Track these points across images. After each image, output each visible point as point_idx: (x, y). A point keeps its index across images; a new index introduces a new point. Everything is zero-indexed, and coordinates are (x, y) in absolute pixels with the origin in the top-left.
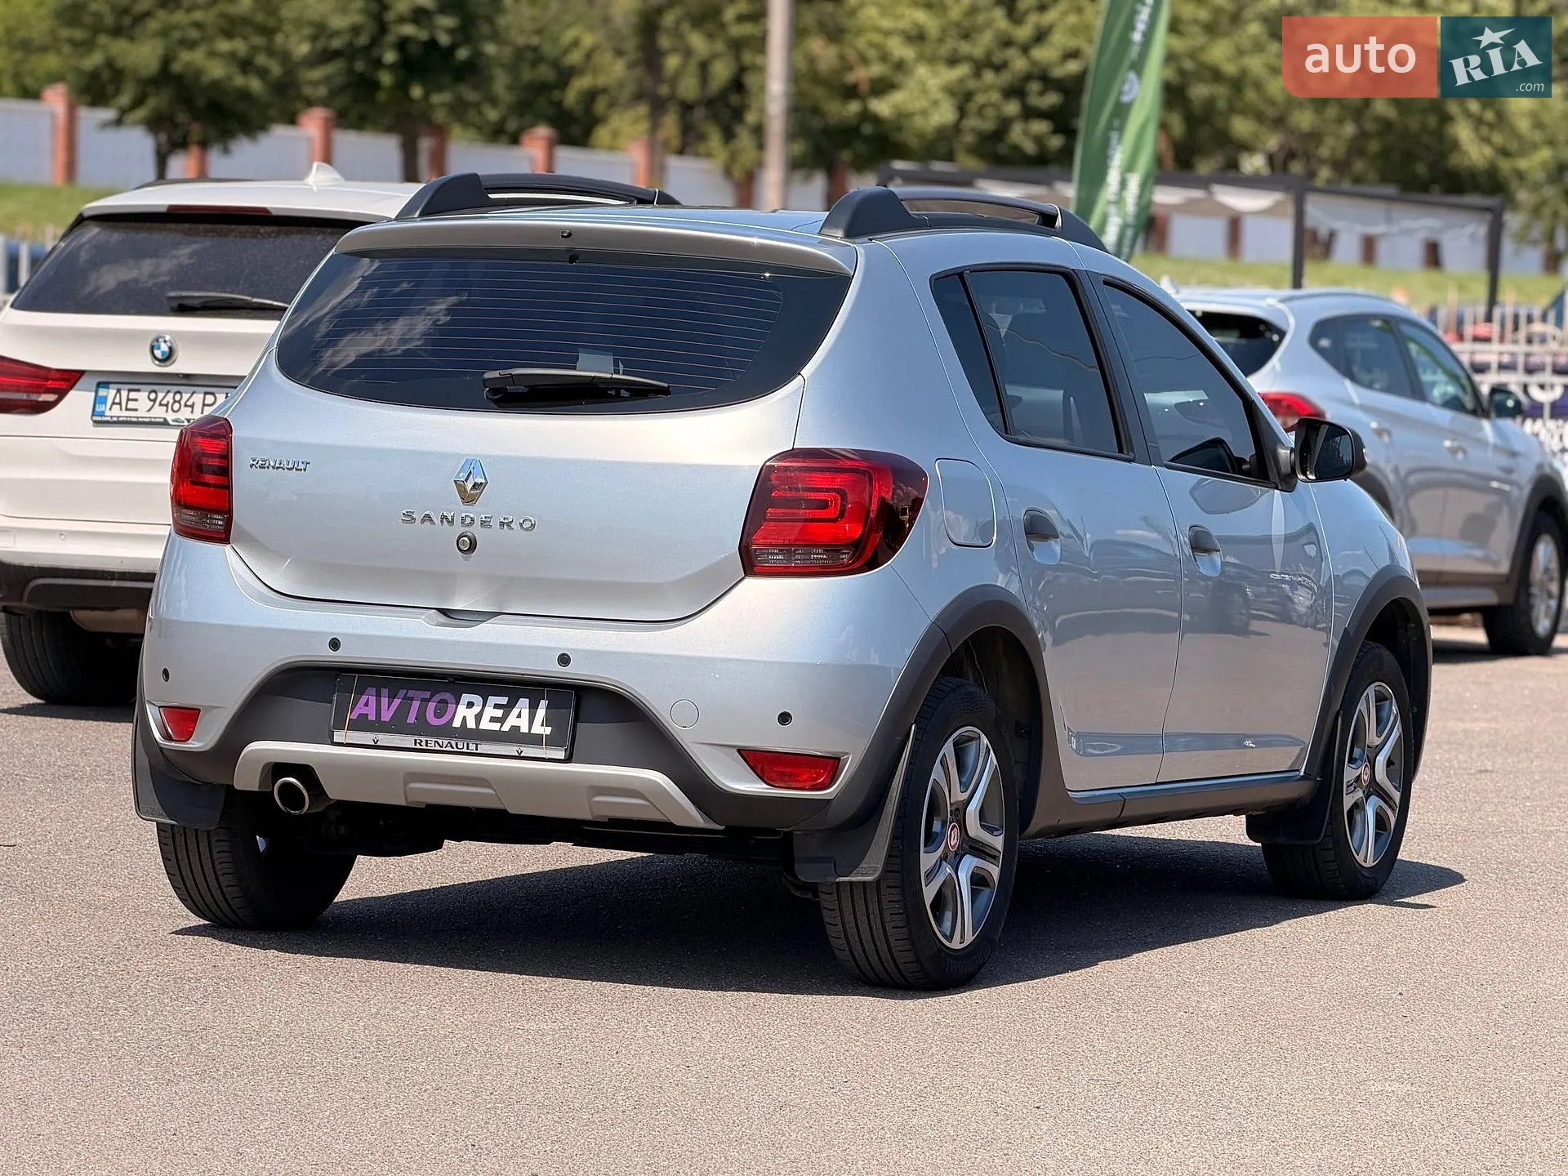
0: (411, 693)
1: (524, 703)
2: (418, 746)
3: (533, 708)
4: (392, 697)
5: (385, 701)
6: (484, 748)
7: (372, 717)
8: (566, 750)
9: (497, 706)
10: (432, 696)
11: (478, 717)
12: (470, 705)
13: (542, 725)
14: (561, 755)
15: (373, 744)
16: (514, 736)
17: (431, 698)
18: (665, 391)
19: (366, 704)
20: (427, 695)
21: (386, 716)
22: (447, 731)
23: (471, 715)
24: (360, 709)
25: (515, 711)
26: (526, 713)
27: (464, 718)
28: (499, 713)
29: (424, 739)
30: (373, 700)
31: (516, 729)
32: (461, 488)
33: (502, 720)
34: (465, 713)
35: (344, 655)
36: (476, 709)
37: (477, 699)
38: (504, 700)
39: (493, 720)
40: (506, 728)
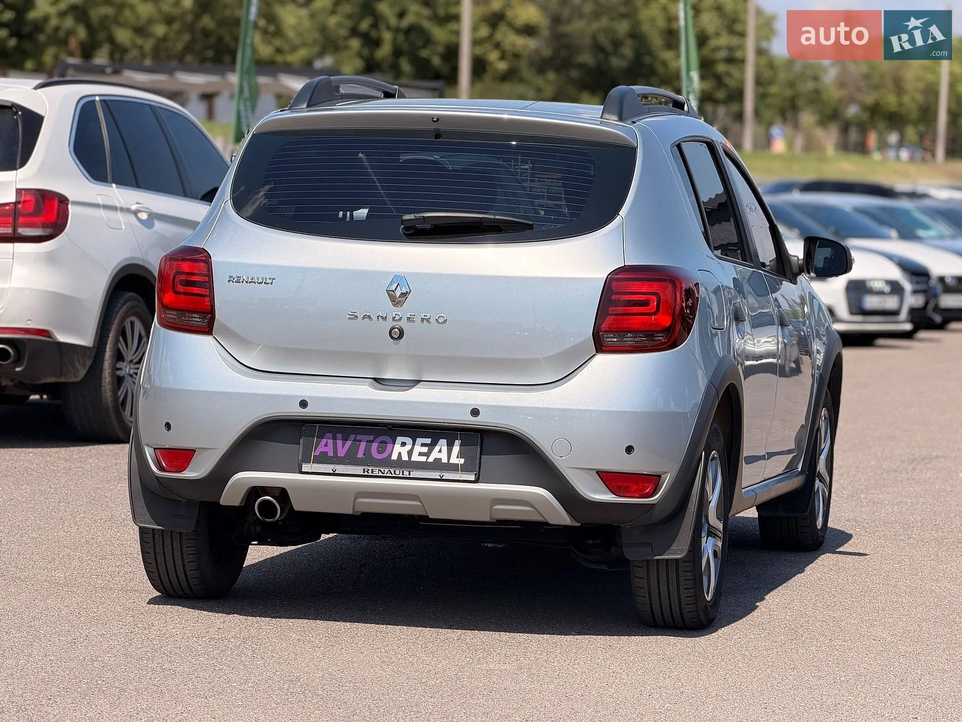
0: (359, 437)
1: (443, 443)
2: (366, 473)
3: (450, 445)
4: (345, 439)
5: (339, 442)
6: (414, 474)
7: (331, 454)
8: (476, 474)
9: (423, 445)
10: (375, 439)
11: (410, 453)
12: (403, 444)
13: (458, 457)
14: (472, 477)
15: (332, 472)
16: (437, 465)
17: (374, 440)
18: (530, 227)
19: (326, 445)
20: (371, 438)
21: (341, 453)
22: (387, 462)
23: (404, 451)
24: (321, 448)
25: (437, 448)
26: (445, 449)
27: (400, 454)
28: (425, 449)
29: (370, 469)
30: (330, 442)
31: (438, 460)
32: (391, 295)
33: (427, 455)
34: (400, 449)
35: (311, 411)
36: (408, 447)
37: (409, 440)
38: (428, 441)
39: (421, 454)
40: (431, 459)
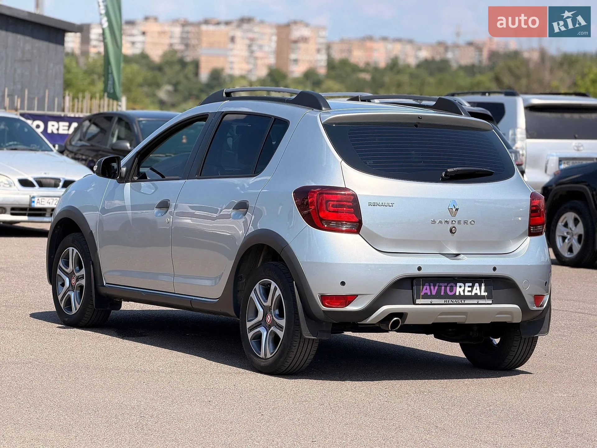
0: (441, 284)
1: (477, 284)
2: (446, 303)
3: (480, 286)
4: (434, 286)
5: (432, 287)
6: (467, 302)
7: (429, 294)
8: (493, 300)
9: (469, 287)
10: (448, 285)
11: (464, 291)
12: (460, 287)
13: (484, 292)
14: (491, 302)
15: (430, 303)
16: (476, 297)
17: (447, 285)
19: (426, 289)
20: (446, 284)
21: (434, 293)
22: (454, 297)
24: (424, 291)
25: (475, 288)
26: (478, 288)
27: (459, 291)
28: (470, 289)
29: (447, 300)
30: (428, 287)
31: (476, 294)
32: (450, 210)
33: (471, 291)
34: (460, 289)
35: (423, 272)
36: (463, 288)
37: (462, 285)
38: (471, 284)
39: (469, 291)
40: (473, 294)
